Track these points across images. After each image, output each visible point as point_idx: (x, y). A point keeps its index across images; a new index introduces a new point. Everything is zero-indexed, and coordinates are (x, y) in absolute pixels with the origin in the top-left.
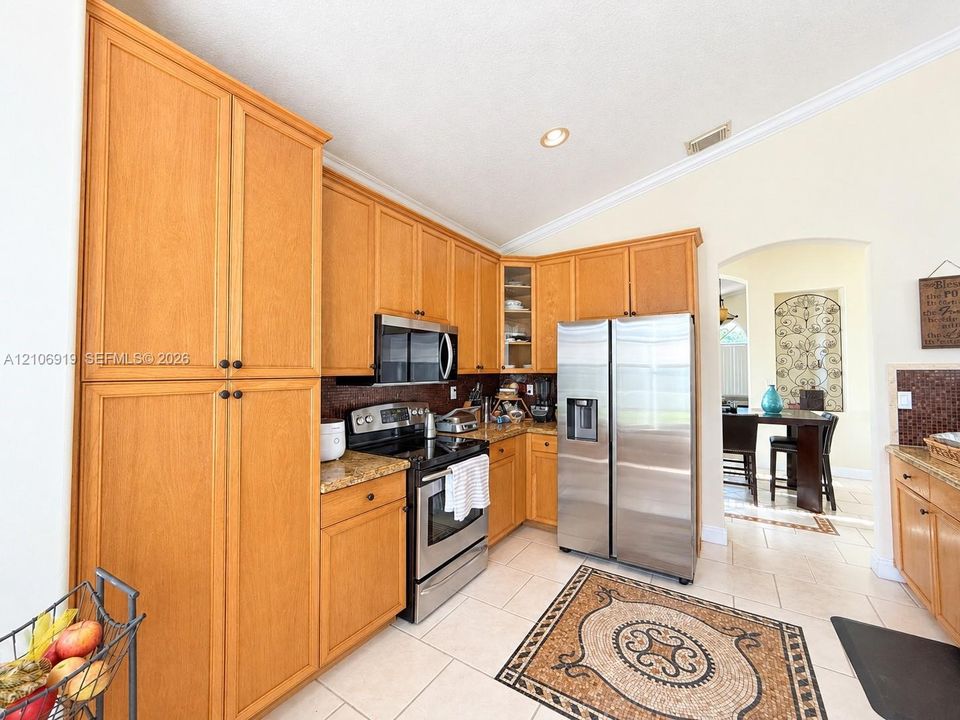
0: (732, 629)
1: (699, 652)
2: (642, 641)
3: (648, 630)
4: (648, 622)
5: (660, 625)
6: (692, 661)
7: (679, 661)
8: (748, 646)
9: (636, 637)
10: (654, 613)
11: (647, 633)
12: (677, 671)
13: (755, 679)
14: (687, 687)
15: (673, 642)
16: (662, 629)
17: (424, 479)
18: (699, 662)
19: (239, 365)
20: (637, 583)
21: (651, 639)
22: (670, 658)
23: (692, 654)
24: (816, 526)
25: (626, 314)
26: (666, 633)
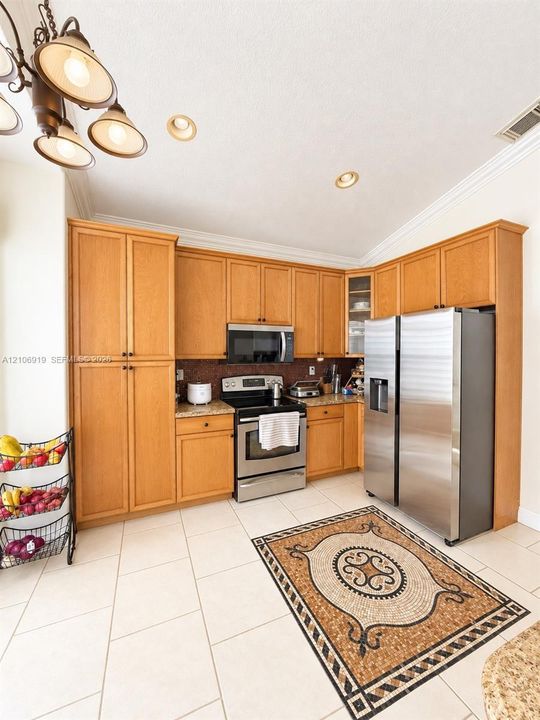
8: (449, 599)
15: (384, 570)
17: (242, 420)
19: (131, 355)
23: (390, 581)
25: (436, 307)
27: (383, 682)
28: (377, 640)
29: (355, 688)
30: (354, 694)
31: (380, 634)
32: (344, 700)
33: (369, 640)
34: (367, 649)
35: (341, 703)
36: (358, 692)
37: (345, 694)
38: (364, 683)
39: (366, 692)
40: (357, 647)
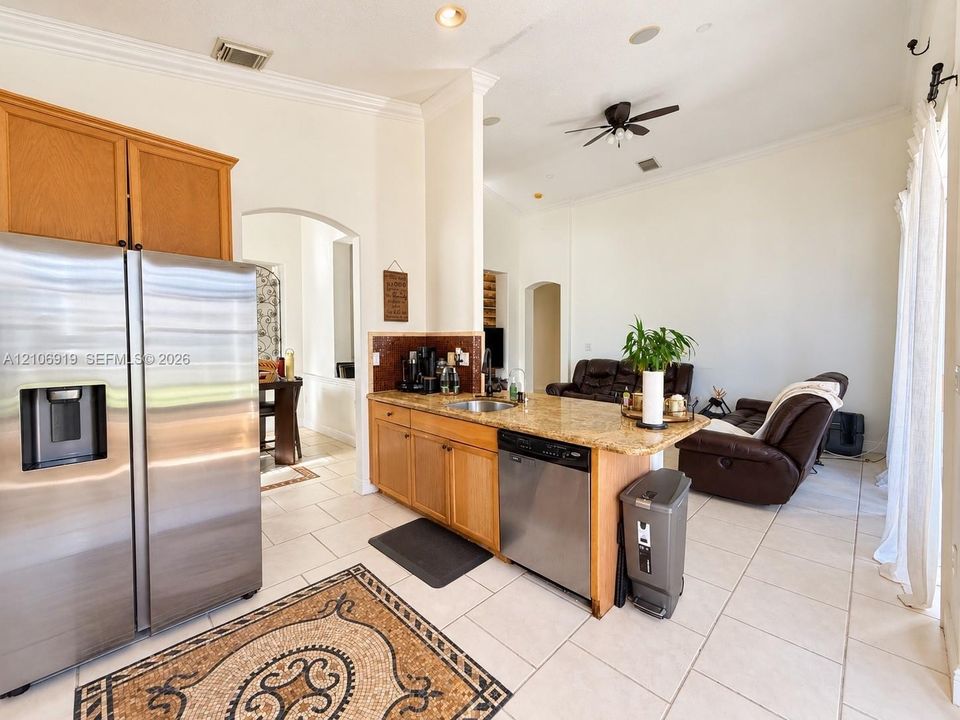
0: (327, 605)
1: (326, 656)
2: (267, 705)
3: (262, 685)
4: (253, 675)
5: (268, 665)
6: (327, 670)
7: (318, 684)
8: (349, 611)
9: (257, 707)
10: (249, 658)
11: (266, 689)
12: (327, 696)
13: (376, 634)
14: (348, 702)
15: (296, 671)
16: (273, 669)
18: (334, 667)
20: (197, 640)
21: (272, 691)
22: (309, 691)
23: (321, 663)
24: (301, 476)
26: (281, 667)
27: (463, 674)
28: (418, 679)
29: (480, 700)
30: (487, 700)
31: (410, 677)
32: (496, 710)
33: (420, 688)
34: (432, 688)
35: (501, 712)
36: (483, 697)
37: (490, 710)
38: (472, 692)
39: (480, 689)
40: (433, 701)
